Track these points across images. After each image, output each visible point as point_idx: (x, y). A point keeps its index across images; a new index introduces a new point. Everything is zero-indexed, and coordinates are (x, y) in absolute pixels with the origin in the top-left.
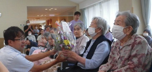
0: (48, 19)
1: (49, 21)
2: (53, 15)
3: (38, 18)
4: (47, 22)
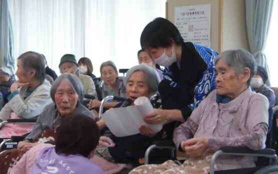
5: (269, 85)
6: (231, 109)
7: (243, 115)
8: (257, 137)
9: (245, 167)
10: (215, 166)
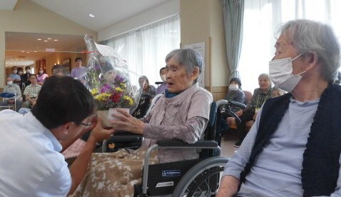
0: (38, 58)
1: (40, 61)
2: (53, 50)
3: (22, 57)
4: (37, 63)
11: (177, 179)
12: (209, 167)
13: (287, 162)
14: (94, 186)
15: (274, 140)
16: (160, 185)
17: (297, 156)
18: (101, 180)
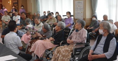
5: (97, 19)
6: (78, 33)
7: (81, 35)
8: (84, 40)
9: (82, 47)
10: (75, 47)
11: (80, 52)
12: (87, 49)
13: (101, 47)
14: (62, 54)
15: (99, 43)
16: (77, 53)
17: (103, 46)
18: (64, 53)
